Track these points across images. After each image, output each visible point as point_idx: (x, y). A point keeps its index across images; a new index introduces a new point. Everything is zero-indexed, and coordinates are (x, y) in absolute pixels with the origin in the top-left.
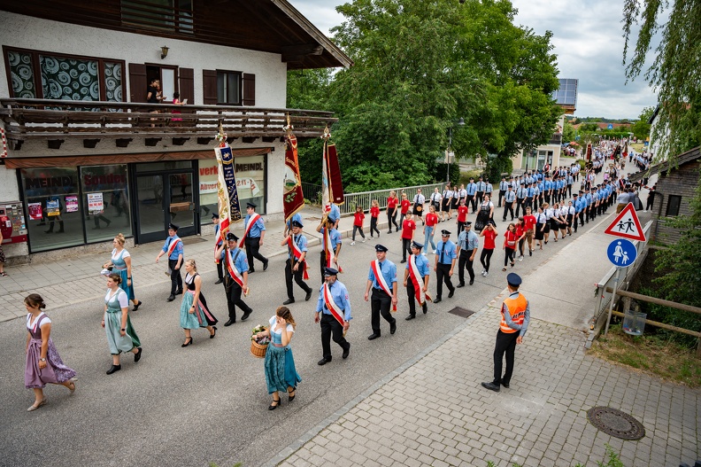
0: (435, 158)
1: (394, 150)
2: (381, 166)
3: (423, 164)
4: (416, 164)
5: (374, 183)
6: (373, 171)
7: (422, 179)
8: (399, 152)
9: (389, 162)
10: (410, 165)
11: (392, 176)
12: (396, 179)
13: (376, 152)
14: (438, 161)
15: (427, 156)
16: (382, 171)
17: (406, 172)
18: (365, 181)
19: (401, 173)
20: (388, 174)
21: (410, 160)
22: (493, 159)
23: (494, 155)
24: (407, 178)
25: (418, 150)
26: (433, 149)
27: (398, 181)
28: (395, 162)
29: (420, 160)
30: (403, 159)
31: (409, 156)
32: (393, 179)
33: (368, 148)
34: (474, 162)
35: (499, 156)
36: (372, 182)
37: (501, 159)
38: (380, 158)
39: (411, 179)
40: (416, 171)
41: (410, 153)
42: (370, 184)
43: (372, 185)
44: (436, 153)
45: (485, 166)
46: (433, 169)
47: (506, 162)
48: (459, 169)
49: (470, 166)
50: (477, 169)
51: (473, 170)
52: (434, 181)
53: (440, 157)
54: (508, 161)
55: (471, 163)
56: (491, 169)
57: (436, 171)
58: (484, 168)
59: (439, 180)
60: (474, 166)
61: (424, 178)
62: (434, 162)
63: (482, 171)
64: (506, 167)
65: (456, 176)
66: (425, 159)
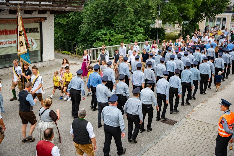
0: (149, 25)
1: (123, 20)
2: (115, 30)
3: (142, 28)
4: (138, 29)
5: (111, 41)
6: (110, 33)
7: (141, 38)
8: (127, 21)
9: (121, 27)
10: (134, 29)
11: (123, 36)
12: (125, 38)
13: (112, 21)
14: (151, 26)
15: (144, 23)
16: (116, 33)
17: (131, 33)
18: (106, 40)
19: (128, 34)
20: (120, 35)
21: (133, 26)
22: (186, 24)
23: (187, 22)
24: (132, 37)
25: (139, 19)
26: (149, 19)
27: (127, 40)
28: (125, 27)
29: (140, 26)
30: (129, 25)
31: (133, 24)
32: (123, 39)
33: (107, 18)
34: (174, 26)
35: (190, 22)
36: (110, 40)
37: (192, 24)
38: (115, 24)
39: (135, 38)
40: (138, 33)
41: (134, 21)
42: (109, 41)
43: (110, 42)
44: (149, 21)
45: (181, 29)
46: (149, 32)
47: (195, 26)
48: (165, 31)
49: (172, 29)
50: (176, 31)
51: (173, 32)
52: (149, 39)
53: (153, 24)
54: (196, 25)
55: (172, 27)
56: (185, 31)
57: (150, 33)
58: (180, 30)
59: (152, 38)
60: (174, 29)
61: (143, 37)
62: (149, 27)
63: (179, 32)
64: (194, 30)
65: (163, 36)
66: (143, 25)
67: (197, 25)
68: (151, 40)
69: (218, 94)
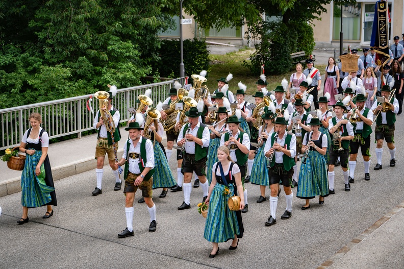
0: (154, 32)
1: (68, 19)
2: (43, 52)
3: (129, 44)
4: (116, 45)
5: (31, 87)
6: (27, 64)
7: (129, 75)
8: (78, 23)
9: (60, 44)
10: (104, 48)
11: (67, 72)
12: (75, 77)
13: (31, 24)
14: (162, 35)
15: (137, 27)
16: (47, 63)
17: (96, 61)
18: (13, 86)
19: (85, 63)
20: (58, 68)
21: (101, 37)
22: (272, 26)
23: (275, 19)
24: (99, 74)
25: (117, 16)
26: (149, 13)
27: (81, 82)
28: (73, 42)
29: (124, 37)
30: (88, 35)
31: (100, 30)
32: (70, 79)
33: (14, 15)
34: (239, 33)
35: (285, 20)
36: (26, 86)
37: (290, 26)
38: (41, 35)
39: (107, 76)
40: (116, 59)
41: (102, 23)
42: (23, 90)
43: (28, 93)
44: (152, 21)
45: (259, 41)
46: (153, 54)
47: (299, 32)
48: (207, 49)
49: (232, 42)
50: (247, 48)
51: (237, 50)
52: (154, 77)
53: (165, 29)
54: (303, 29)
55: (234, 36)
56: (271, 46)
57: (158, 58)
58: (256, 46)
59: (164, 75)
60: (239, 42)
61: (133, 71)
62: (153, 39)
63: (253, 51)
64: (299, 41)
65: (201, 65)
66: (133, 33)
67: (305, 26)
68: (162, 80)
69: (365, 239)
